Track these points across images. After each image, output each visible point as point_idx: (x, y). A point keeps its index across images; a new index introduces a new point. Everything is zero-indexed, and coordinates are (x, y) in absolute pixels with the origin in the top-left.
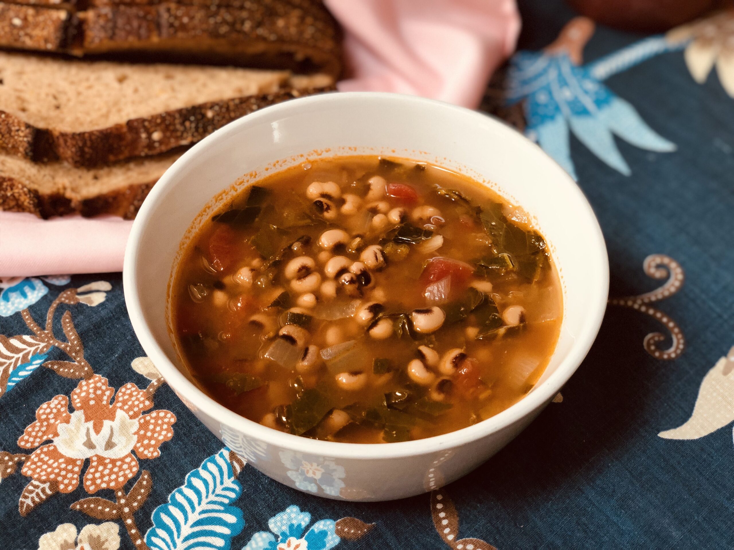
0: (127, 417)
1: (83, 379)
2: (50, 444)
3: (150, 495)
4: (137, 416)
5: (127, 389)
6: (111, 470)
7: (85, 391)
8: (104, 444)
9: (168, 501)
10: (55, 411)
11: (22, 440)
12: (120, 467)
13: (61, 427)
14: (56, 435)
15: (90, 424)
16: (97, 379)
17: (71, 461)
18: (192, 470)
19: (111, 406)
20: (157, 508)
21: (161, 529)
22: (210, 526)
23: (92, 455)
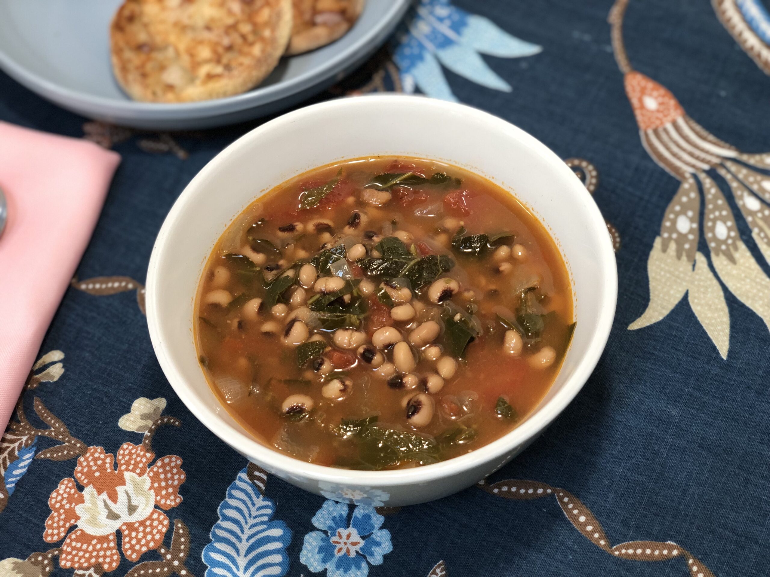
0: (136, 476)
1: (80, 456)
2: (76, 529)
3: (191, 542)
4: (145, 472)
5: (124, 450)
6: (144, 531)
7: (86, 466)
8: (126, 510)
9: (212, 540)
10: (65, 495)
11: (47, 535)
12: (151, 525)
13: (79, 509)
14: (77, 518)
15: (104, 496)
16: (92, 451)
17: (103, 539)
18: (220, 503)
19: (116, 472)
20: (204, 550)
21: (216, 568)
22: (261, 547)
23: (120, 525)
